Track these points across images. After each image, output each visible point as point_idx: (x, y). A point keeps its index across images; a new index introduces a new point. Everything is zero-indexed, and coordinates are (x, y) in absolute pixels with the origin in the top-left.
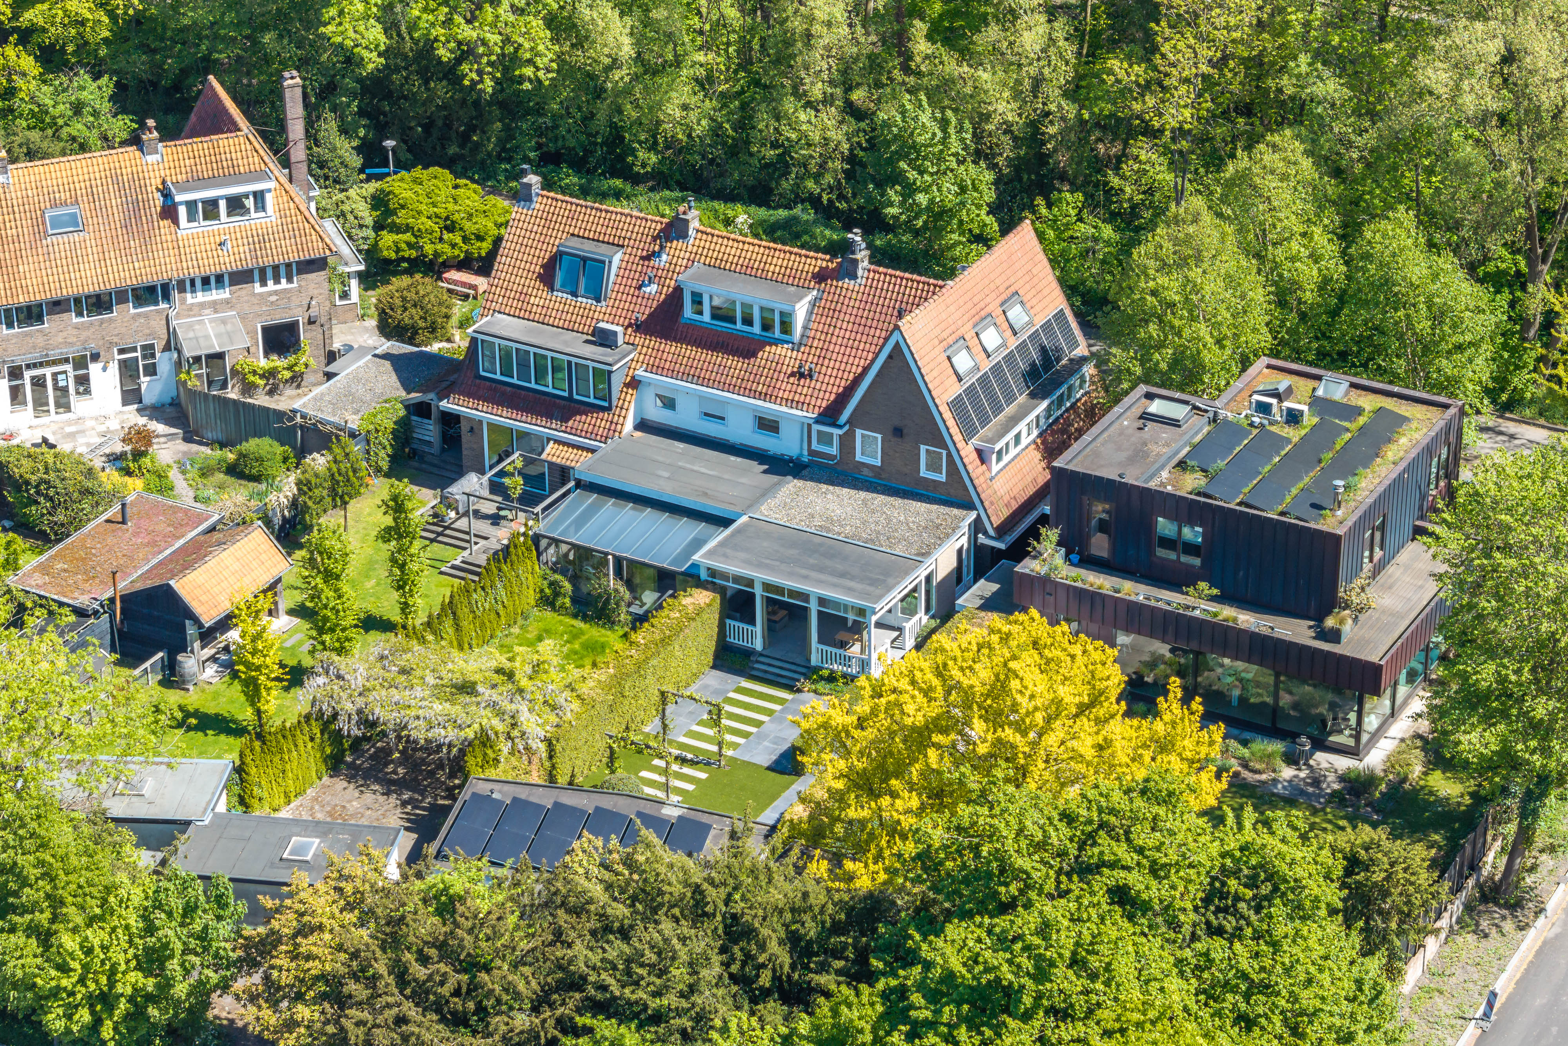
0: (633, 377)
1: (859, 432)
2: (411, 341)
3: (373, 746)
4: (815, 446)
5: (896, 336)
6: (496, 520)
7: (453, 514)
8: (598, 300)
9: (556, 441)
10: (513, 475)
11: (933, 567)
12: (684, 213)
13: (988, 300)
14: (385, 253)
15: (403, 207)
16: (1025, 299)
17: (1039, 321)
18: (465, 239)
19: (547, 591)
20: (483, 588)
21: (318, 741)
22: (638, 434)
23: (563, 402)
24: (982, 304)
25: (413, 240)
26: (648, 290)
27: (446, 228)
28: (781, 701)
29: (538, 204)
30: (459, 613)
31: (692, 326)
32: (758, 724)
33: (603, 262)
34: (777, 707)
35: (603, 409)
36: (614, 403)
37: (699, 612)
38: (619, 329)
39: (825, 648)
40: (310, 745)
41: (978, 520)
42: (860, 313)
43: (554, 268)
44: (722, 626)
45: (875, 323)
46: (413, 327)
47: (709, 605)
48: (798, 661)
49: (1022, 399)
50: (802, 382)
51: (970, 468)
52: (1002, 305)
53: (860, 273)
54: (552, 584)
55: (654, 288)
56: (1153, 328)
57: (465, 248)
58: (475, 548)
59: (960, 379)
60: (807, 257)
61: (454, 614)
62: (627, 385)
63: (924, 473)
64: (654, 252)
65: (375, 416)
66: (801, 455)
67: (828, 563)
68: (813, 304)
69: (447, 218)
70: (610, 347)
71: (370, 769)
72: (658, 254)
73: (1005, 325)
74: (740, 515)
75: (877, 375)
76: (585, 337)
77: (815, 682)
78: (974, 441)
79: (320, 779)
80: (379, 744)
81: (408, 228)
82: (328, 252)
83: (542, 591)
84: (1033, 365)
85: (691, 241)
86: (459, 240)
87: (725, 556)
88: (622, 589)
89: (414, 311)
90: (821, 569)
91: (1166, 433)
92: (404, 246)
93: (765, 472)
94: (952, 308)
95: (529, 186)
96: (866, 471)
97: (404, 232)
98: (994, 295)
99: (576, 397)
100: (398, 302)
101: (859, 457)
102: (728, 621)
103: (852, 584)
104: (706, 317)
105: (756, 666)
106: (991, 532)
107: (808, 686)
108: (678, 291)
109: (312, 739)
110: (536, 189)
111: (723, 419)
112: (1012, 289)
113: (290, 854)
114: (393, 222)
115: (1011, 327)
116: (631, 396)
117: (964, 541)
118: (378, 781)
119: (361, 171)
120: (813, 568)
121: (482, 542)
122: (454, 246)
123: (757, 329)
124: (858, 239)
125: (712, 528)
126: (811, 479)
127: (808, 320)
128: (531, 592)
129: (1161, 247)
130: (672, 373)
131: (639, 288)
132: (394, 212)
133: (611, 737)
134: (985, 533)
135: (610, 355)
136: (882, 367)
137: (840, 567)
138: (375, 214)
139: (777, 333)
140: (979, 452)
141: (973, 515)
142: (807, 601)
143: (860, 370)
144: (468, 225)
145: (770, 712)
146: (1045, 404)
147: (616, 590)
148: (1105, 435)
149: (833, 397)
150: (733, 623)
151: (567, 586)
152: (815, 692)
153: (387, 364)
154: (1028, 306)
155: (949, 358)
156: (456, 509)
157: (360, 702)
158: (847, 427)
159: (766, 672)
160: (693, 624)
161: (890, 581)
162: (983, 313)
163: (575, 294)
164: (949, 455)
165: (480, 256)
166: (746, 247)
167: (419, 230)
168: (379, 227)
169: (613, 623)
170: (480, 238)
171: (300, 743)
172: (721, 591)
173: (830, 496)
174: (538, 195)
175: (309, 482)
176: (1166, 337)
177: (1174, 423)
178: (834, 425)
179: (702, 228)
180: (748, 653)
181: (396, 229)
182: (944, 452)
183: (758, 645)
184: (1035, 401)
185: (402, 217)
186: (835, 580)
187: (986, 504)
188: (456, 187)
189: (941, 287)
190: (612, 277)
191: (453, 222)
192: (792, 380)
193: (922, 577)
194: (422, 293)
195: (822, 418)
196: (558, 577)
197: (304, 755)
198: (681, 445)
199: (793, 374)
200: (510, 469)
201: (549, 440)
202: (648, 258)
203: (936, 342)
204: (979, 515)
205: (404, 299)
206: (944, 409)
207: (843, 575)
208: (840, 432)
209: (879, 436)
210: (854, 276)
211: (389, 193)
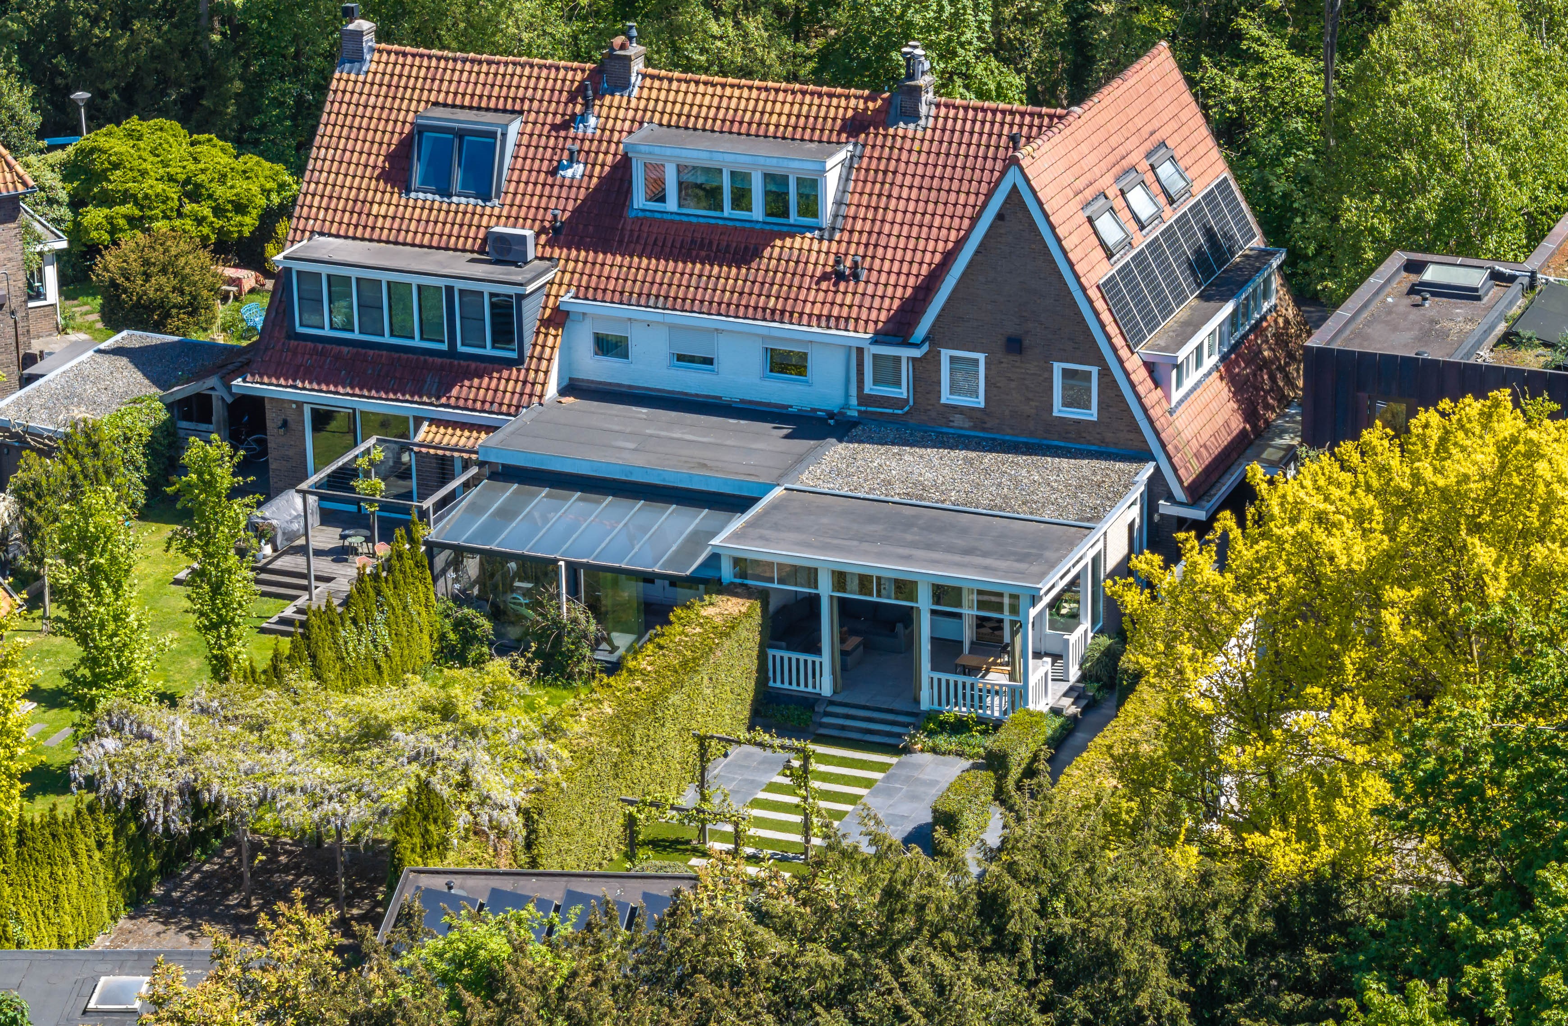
0: (556, 310)
1: (946, 354)
2: (158, 327)
3: (197, 870)
4: (869, 388)
5: (1013, 176)
6: (341, 554)
7: (268, 550)
8: (487, 198)
9: (432, 421)
10: (367, 475)
11: (1100, 546)
12: (623, 47)
13: (1129, 145)
14: (94, 234)
15: (116, 166)
16: (1178, 155)
17: (1200, 191)
18: (218, 211)
19: (452, 636)
20: (354, 621)
21: (110, 849)
22: (569, 400)
23: (439, 360)
24: (1122, 151)
25: (137, 213)
26: (569, 173)
27: (187, 195)
28: (882, 767)
29: (372, 63)
30: (320, 655)
31: (647, 220)
32: (853, 799)
33: (493, 135)
34: (878, 776)
35: (509, 363)
36: (528, 353)
37: (733, 624)
38: (528, 233)
39: (944, 677)
40: (97, 855)
41: (1156, 479)
42: (929, 171)
43: (409, 158)
44: (762, 657)
45: (955, 185)
46: (162, 305)
47: (747, 615)
48: (896, 706)
49: (1192, 300)
50: (842, 286)
51: (1141, 389)
52: (1148, 156)
53: (923, 109)
54: (457, 625)
55: (578, 169)
56: (1410, 160)
57: (219, 224)
58: (315, 592)
59: (1109, 255)
60: (831, 96)
61: (313, 657)
62: (546, 323)
63: (1059, 410)
64: (574, 115)
65: (122, 418)
66: (846, 406)
67: (936, 537)
68: (849, 166)
69: (188, 181)
70: (514, 264)
71: (199, 901)
72: (583, 118)
73: (1156, 188)
74: (770, 487)
75: (977, 252)
76: (469, 256)
77: (931, 734)
78: (1141, 349)
79: (114, 918)
80: (206, 867)
81: (127, 197)
82: (21, 189)
83: (443, 637)
84: (1198, 252)
85: (636, 92)
86: (207, 212)
87: (762, 538)
88: (582, 618)
89: (163, 280)
90: (929, 547)
91: (1461, 309)
92: (122, 222)
93: (787, 437)
94: (1084, 148)
95: (360, 34)
96: (958, 420)
97: (123, 202)
98: (1134, 141)
99: (461, 349)
100: (136, 267)
101: (946, 397)
102: (771, 652)
103: (988, 561)
104: (671, 204)
105: (826, 720)
106: (1179, 494)
107: (922, 740)
108: (623, 167)
109: (100, 845)
110: (369, 40)
111: (709, 361)
112: (1158, 137)
113: (101, 1001)
114: (104, 191)
115: (1165, 191)
116: (553, 339)
117: (1135, 512)
118: (216, 919)
119: (41, 134)
120: (914, 545)
121: (323, 586)
122: (200, 221)
123: (757, 212)
124: (919, 52)
125: (721, 515)
126: (871, 441)
127: (843, 191)
128: (426, 638)
129: (1413, 29)
130: (621, 297)
131: (553, 173)
132: (103, 176)
133: (632, 803)
134: (1170, 498)
135: (518, 274)
136: (987, 236)
137: (960, 542)
138: (69, 187)
139: (794, 217)
140: (1150, 367)
141: (1148, 470)
142: (913, 597)
143: (938, 258)
144: (219, 191)
145: (868, 783)
146: (1229, 308)
147: (574, 621)
148: (1365, 314)
149: (896, 303)
150: (778, 653)
151: (486, 625)
152: (934, 750)
153: (124, 361)
154: (1182, 164)
155: (1090, 220)
156: (272, 541)
157: (184, 773)
158: (926, 348)
159: (843, 728)
160: (727, 643)
161: (1050, 555)
162: (1125, 163)
163: (445, 192)
164: (1105, 373)
165: (241, 237)
166: (728, 91)
167: (146, 197)
168: (77, 203)
169: (571, 677)
170: (240, 208)
171: (81, 848)
172: (763, 596)
173: (907, 457)
174: (372, 50)
175: (36, 484)
176: (1432, 170)
177: (1470, 294)
178: (906, 343)
179: (650, 71)
180: (809, 703)
181: (106, 200)
182: (1094, 370)
183: (826, 688)
184: (1212, 304)
185: (116, 181)
186: (957, 558)
187: (1170, 448)
188: (192, 144)
189: (1061, 118)
190: (508, 161)
191: (198, 186)
192: (824, 285)
193: (1088, 560)
194: (173, 251)
195: (880, 338)
196: (468, 611)
197: (88, 872)
198: (644, 411)
199: (825, 277)
200: (363, 462)
201: (418, 421)
202: (565, 125)
203: (1069, 192)
204: (1157, 469)
205: (146, 263)
206: (1093, 293)
207: (968, 551)
208: (917, 353)
209: (981, 357)
210: (913, 116)
211: (92, 150)
